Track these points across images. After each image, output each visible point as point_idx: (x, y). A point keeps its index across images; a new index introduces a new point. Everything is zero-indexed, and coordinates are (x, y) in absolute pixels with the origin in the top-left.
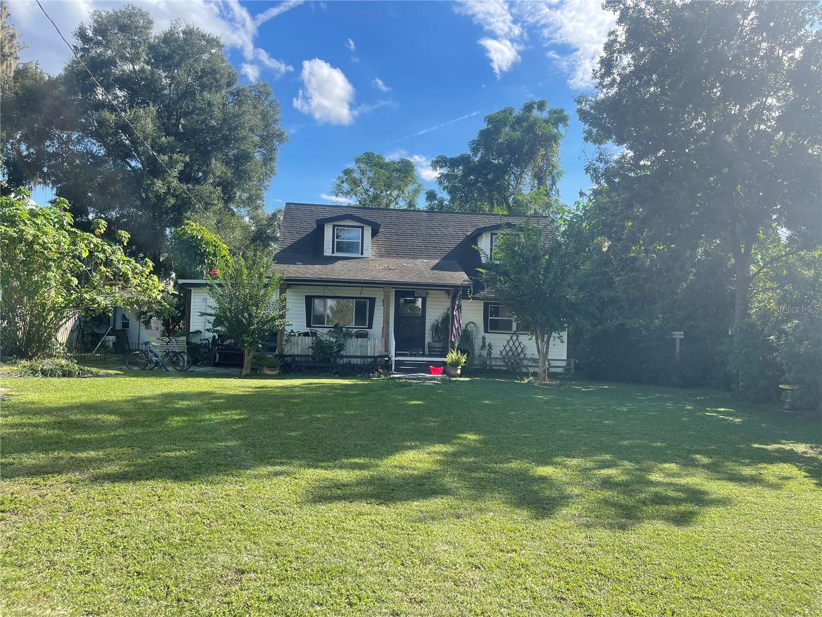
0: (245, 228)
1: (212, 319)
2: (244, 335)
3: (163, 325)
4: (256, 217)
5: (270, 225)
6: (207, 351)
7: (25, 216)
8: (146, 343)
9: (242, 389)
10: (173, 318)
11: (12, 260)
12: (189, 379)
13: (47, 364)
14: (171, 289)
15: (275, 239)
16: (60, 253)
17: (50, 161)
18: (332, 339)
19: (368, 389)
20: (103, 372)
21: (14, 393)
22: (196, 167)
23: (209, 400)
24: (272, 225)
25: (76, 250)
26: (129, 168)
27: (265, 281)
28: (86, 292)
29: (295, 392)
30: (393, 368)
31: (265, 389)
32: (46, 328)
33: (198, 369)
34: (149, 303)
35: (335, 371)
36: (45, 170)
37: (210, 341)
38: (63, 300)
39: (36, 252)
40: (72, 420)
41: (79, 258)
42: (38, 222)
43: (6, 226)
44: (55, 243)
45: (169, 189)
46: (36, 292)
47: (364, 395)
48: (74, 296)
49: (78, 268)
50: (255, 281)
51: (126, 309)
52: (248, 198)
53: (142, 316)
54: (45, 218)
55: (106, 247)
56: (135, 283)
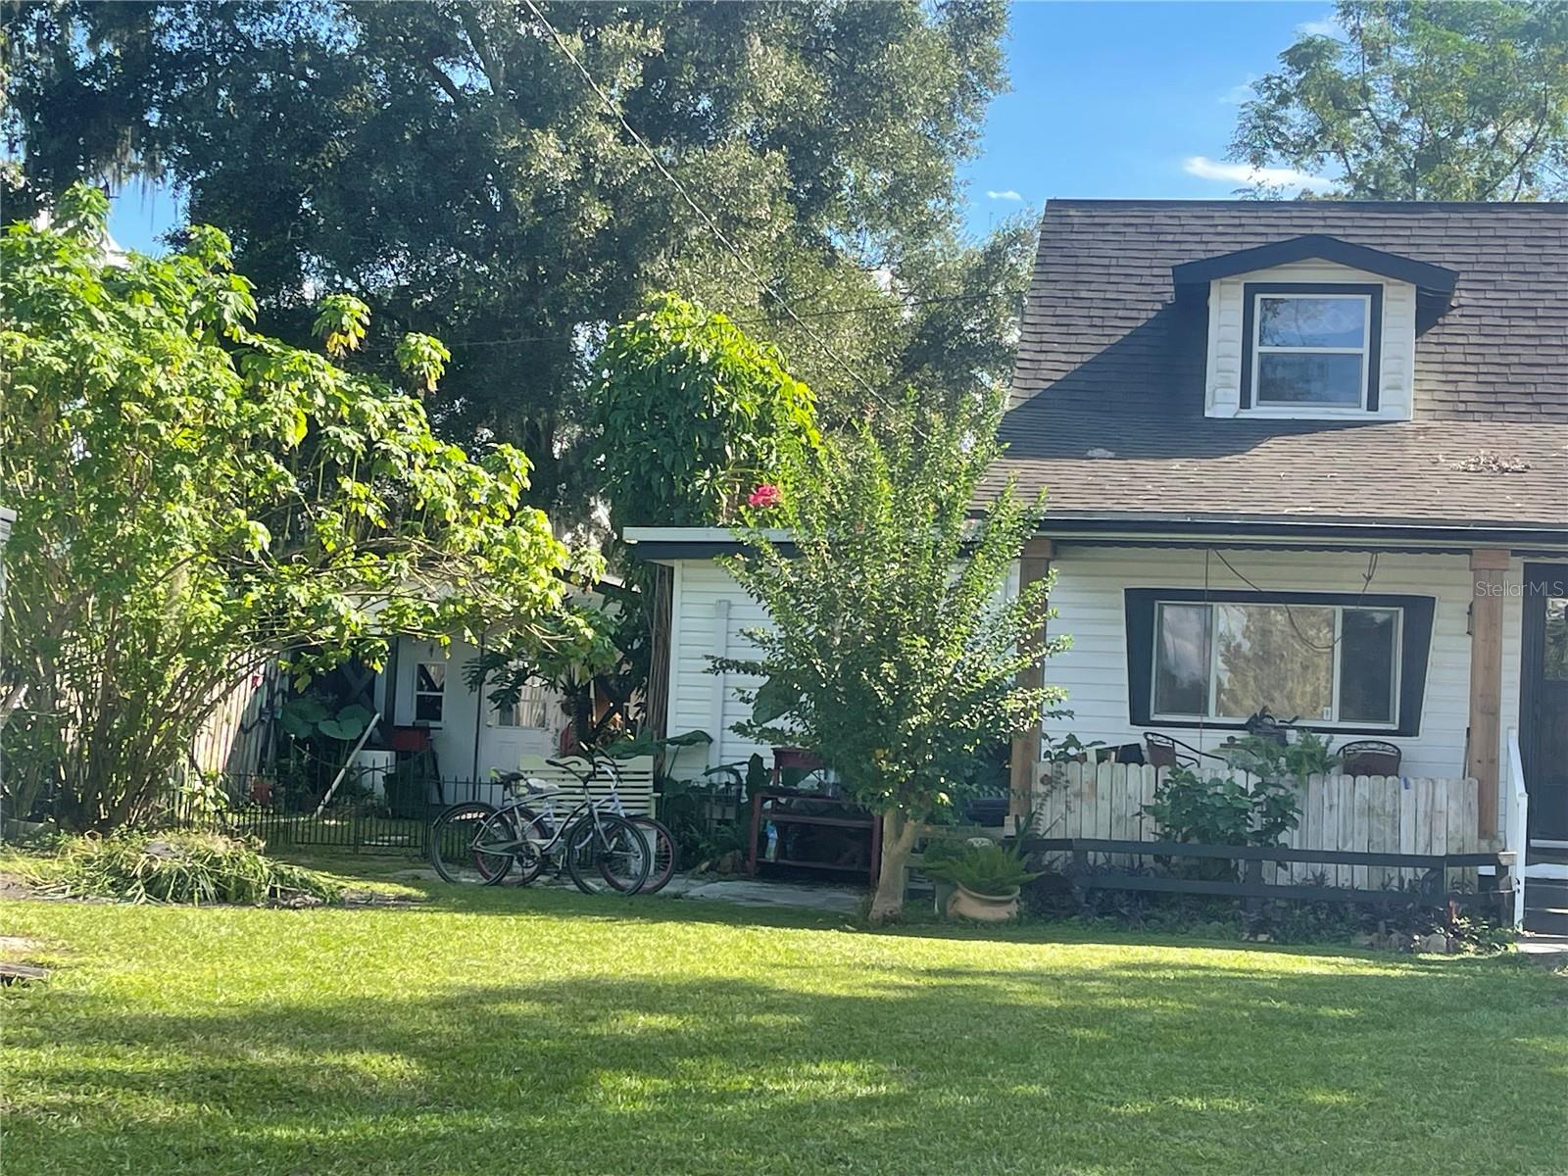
0: (877, 315)
1: (756, 682)
2: (880, 753)
3: (565, 708)
4: (920, 265)
5: (975, 298)
6: (731, 815)
7: (94, 293)
8: (510, 780)
9: (876, 976)
10: (601, 680)
11: (48, 458)
12: (670, 927)
13: (165, 852)
14: (594, 563)
15: (999, 357)
16: (212, 430)
17: (169, 85)
18: (1240, 778)
19: (1410, 1002)
20: (354, 887)
21: (55, 958)
22: (690, 75)
23: (749, 1015)
24: (983, 296)
25: (266, 414)
26: (444, 96)
27: (965, 528)
28: (298, 579)
29: (1094, 996)
30: (1519, 915)
31: (967, 981)
32: (156, 713)
33: (698, 889)
34: (519, 619)
35: (1254, 916)
36: (153, 117)
37: (744, 775)
38: (216, 609)
39: (130, 428)
40: (260, 1071)
41: (275, 446)
42: (137, 313)
43: (30, 334)
44: (192, 391)
45: (587, 167)
46: (125, 578)
47: (1390, 1027)
48: (252, 596)
49: (271, 485)
50: (926, 532)
51: (433, 647)
52: (891, 192)
53: (491, 674)
54: (158, 299)
55: (368, 404)
56: (469, 540)
